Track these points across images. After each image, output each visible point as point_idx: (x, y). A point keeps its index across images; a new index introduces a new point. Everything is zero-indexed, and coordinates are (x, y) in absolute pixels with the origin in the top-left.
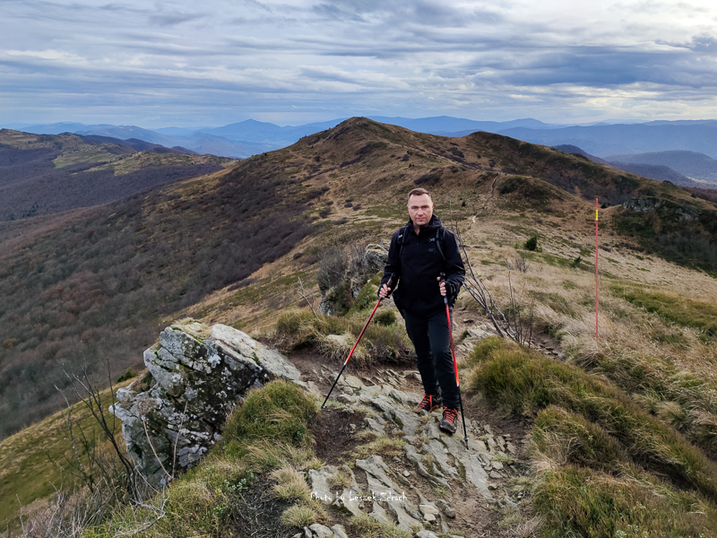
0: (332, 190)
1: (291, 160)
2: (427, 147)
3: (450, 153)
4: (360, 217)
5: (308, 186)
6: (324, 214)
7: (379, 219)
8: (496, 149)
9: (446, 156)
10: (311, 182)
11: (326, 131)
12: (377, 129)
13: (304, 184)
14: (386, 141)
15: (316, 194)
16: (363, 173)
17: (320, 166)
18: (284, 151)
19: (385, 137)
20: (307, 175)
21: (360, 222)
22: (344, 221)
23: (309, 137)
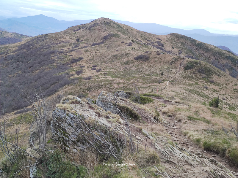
0: (85, 59)
1: (62, 39)
2: (143, 39)
3: (156, 44)
4: (100, 76)
5: (71, 55)
6: (78, 73)
7: (111, 79)
8: (183, 44)
9: (154, 46)
10: (73, 53)
11: (84, 25)
12: (115, 26)
13: (68, 54)
14: (119, 33)
15: (75, 61)
16: (104, 51)
17: (79, 44)
18: (59, 34)
19: (119, 31)
20: (71, 49)
21: (100, 79)
22: (89, 78)
23: (74, 27)
